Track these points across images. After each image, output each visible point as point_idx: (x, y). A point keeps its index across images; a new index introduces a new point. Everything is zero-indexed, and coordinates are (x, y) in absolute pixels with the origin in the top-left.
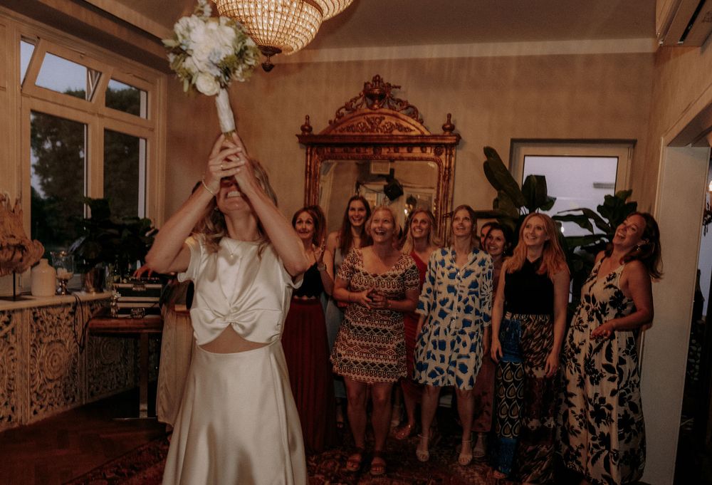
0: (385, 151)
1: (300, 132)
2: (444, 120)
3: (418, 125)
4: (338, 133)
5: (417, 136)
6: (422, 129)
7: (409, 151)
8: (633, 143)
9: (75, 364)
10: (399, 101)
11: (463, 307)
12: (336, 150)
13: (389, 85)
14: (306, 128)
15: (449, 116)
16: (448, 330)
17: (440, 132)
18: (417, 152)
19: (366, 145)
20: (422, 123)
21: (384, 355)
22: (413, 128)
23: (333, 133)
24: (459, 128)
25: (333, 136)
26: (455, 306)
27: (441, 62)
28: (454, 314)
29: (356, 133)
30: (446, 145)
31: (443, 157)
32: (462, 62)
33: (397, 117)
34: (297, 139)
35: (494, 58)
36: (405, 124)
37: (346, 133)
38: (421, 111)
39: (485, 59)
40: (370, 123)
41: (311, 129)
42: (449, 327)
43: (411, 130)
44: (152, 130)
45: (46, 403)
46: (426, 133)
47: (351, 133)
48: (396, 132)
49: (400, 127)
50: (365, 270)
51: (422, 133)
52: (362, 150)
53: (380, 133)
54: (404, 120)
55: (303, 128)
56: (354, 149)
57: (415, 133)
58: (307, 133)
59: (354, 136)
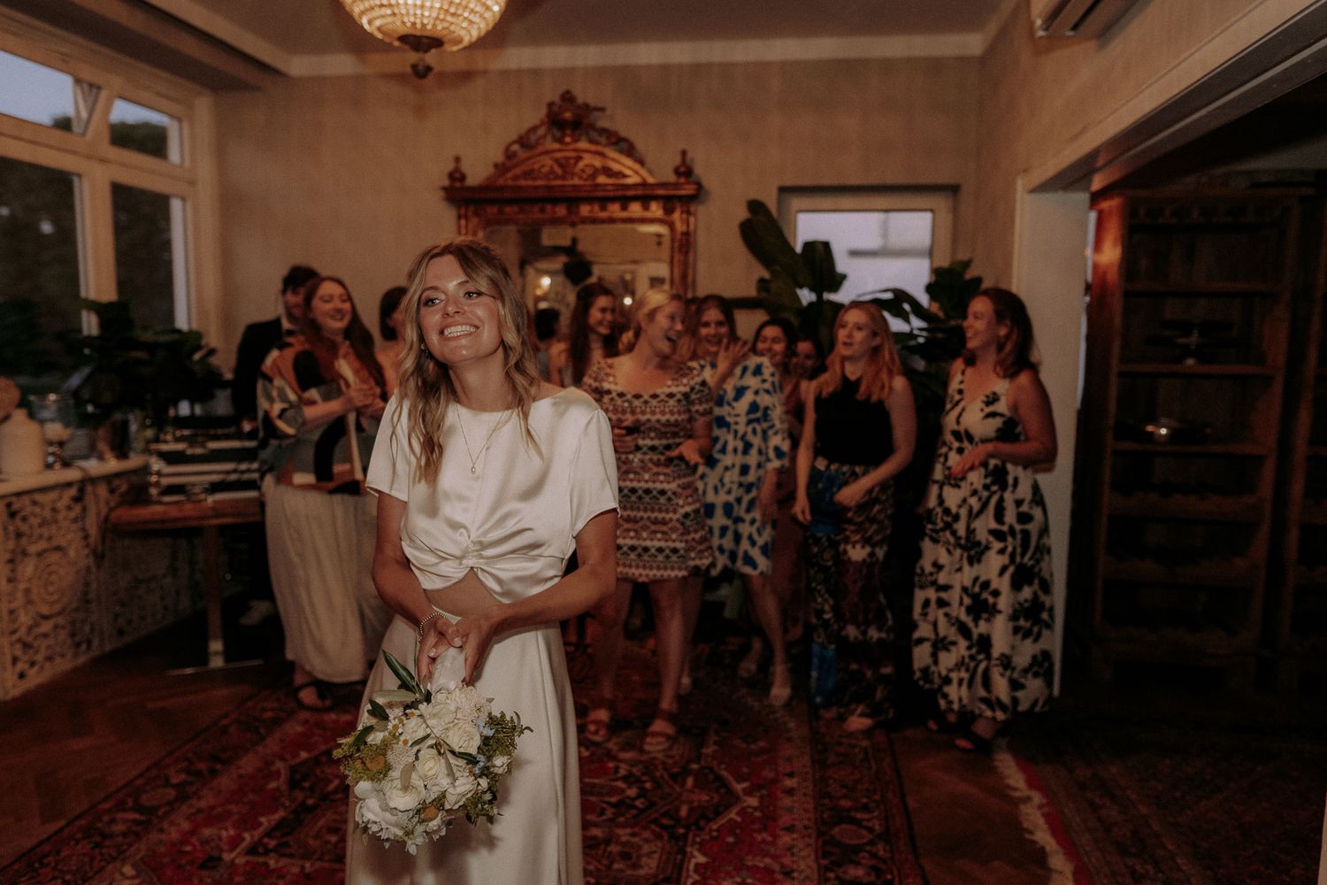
0: (585, 210)
1: (446, 183)
2: (678, 160)
3: (637, 167)
4: (510, 182)
5: (635, 186)
6: (643, 172)
7: (624, 208)
8: (953, 190)
9: (87, 584)
10: (603, 131)
11: (740, 445)
12: (508, 209)
13: (586, 107)
14: (456, 176)
15: (684, 153)
16: (719, 485)
17: (672, 178)
18: (635, 209)
19: (556, 201)
20: (641, 162)
21: (663, 533)
22: (628, 172)
23: (501, 182)
24: (699, 170)
25: (502, 188)
26: (730, 447)
27: (665, 68)
28: (728, 460)
29: (540, 183)
30: (680, 198)
31: (676, 216)
32: (697, 70)
33: (602, 155)
34: (442, 194)
35: (746, 65)
36: (615, 167)
37: (523, 183)
38: (640, 145)
39: (733, 65)
40: (561, 166)
41: (463, 177)
42: (721, 480)
43: (625, 176)
44: (192, 183)
45: (39, 657)
46: (651, 180)
47: (530, 183)
48: (602, 179)
49: (608, 172)
50: (619, 389)
51: (644, 180)
52: (549, 207)
53: (576, 181)
54: (613, 160)
55: (451, 176)
56: (536, 208)
57: (633, 180)
58: (458, 184)
59: (536, 187)
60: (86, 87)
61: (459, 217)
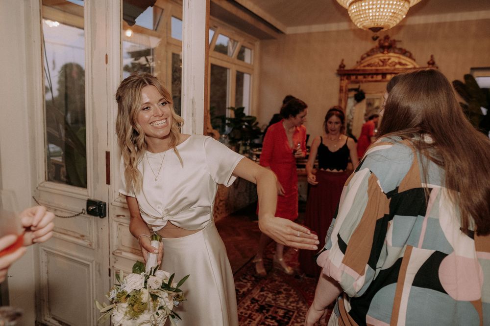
1: (338, 68)
2: (429, 59)
3: (412, 62)
4: (362, 68)
5: (412, 68)
6: (415, 64)
10: (400, 49)
12: (359, 77)
13: (395, 41)
14: (342, 66)
15: (432, 56)
17: (426, 65)
19: (377, 74)
20: (414, 60)
22: (408, 63)
23: (359, 68)
24: (437, 63)
25: (358, 70)
27: (426, 26)
29: (373, 68)
32: (439, 25)
33: (399, 58)
34: (336, 72)
35: (461, 22)
36: (403, 62)
37: (367, 68)
38: (413, 54)
40: (383, 62)
41: (344, 66)
43: (407, 65)
44: (253, 70)
45: (220, 212)
46: (417, 66)
47: (370, 68)
48: (398, 66)
49: (400, 64)
51: (415, 66)
52: (375, 76)
53: (387, 67)
54: (403, 59)
55: (340, 67)
56: (370, 77)
57: (410, 66)
58: (342, 69)
59: (371, 70)
60: (233, 41)
61: (341, 80)
